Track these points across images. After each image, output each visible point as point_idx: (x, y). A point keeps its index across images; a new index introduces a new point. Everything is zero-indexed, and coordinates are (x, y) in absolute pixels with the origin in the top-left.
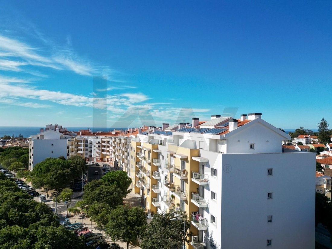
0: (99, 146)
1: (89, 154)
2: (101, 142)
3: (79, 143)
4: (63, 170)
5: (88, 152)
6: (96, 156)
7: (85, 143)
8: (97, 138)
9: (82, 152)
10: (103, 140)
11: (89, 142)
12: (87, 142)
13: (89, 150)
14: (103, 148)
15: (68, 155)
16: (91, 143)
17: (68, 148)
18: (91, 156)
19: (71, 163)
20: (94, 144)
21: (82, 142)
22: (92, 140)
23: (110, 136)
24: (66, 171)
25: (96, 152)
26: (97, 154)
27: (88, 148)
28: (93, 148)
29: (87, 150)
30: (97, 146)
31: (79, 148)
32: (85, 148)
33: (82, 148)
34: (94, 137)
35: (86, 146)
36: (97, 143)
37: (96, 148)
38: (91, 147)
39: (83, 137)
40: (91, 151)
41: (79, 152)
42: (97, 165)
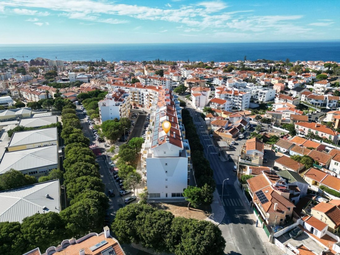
0: (148, 97)
1: (142, 102)
2: (149, 95)
3: (135, 94)
5: (141, 101)
6: (146, 104)
7: (139, 94)
8: (147, 91)
9: (137, 100)
10: (150, 93)
11: (141, 93)
12: (140, 93)
13: (142, 99)
14: (151, 99)
15: (120, 115)
16: (143, 94)
17: (120, 111)
18: (143, 104)
20: (144, 95)
21: (136, 93)
22: (144, 92)
23: (155, 91)
25: (146, 101)
26: (147, 103)
27: (141, 98)
28: (144, 98)
29: (140, 99)
30: (146, 97)
31: (135, 97)
32: (139, 97)
33: (137, 97)
34: (145, 90)
35: (140, 96)
36: (146, 95)
37: (146, 98)
38: (143, 98)
39: (137, 89)
40: (143, 100)
41: (135, 100)
42: (145, 113)
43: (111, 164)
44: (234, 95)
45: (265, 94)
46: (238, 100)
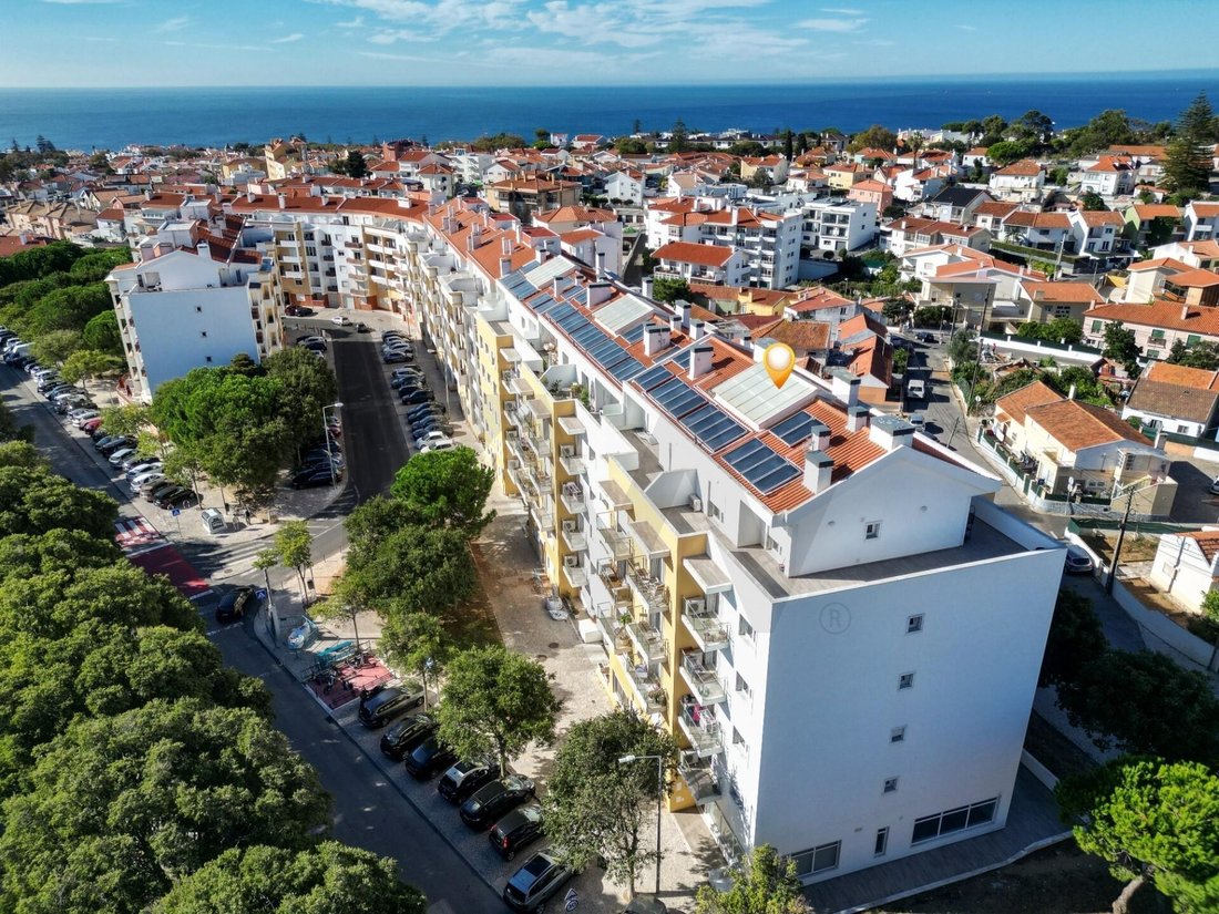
0: (357, 255)
1: (325, 281)
2: (361, 240)
3: (284, 244)
4: (260, 425)
5: (320, 274)
6: (352, 291)
7: (307, 243)
8: (346, 221)
9: (299, 275)
10: (369, 231)
11: (318, 238)
12: (310, 236)
13: (323, 266)
14: (374, 263)
15: (260, 338)
16: (327, 242)
17: (255, 314)
18: (334, 288)
19: (279, 392)
20: (338, 245)
21: (291, 238)
22: (332, 231)
23: (391, 218)
24: (269, 428)
25: (351, 276)
26: (354, 285)
27: (318, 259)
28: (338, 261)
29: (315, 268)
30: (350, 253)
31: (286, 259)
32: (309, 259)
33: (296, 260)
34: (334, 217)
35: (311, 252)
36: (347, 245)
37: (349, 260)
38: (329, 258)
39: (291, 215)
40: (331, 272)
41: (289, 275)
42: (360, 331)
43: (308, 643)
44: (739, 229)
45: (845, 219)
46: (759, 248)
